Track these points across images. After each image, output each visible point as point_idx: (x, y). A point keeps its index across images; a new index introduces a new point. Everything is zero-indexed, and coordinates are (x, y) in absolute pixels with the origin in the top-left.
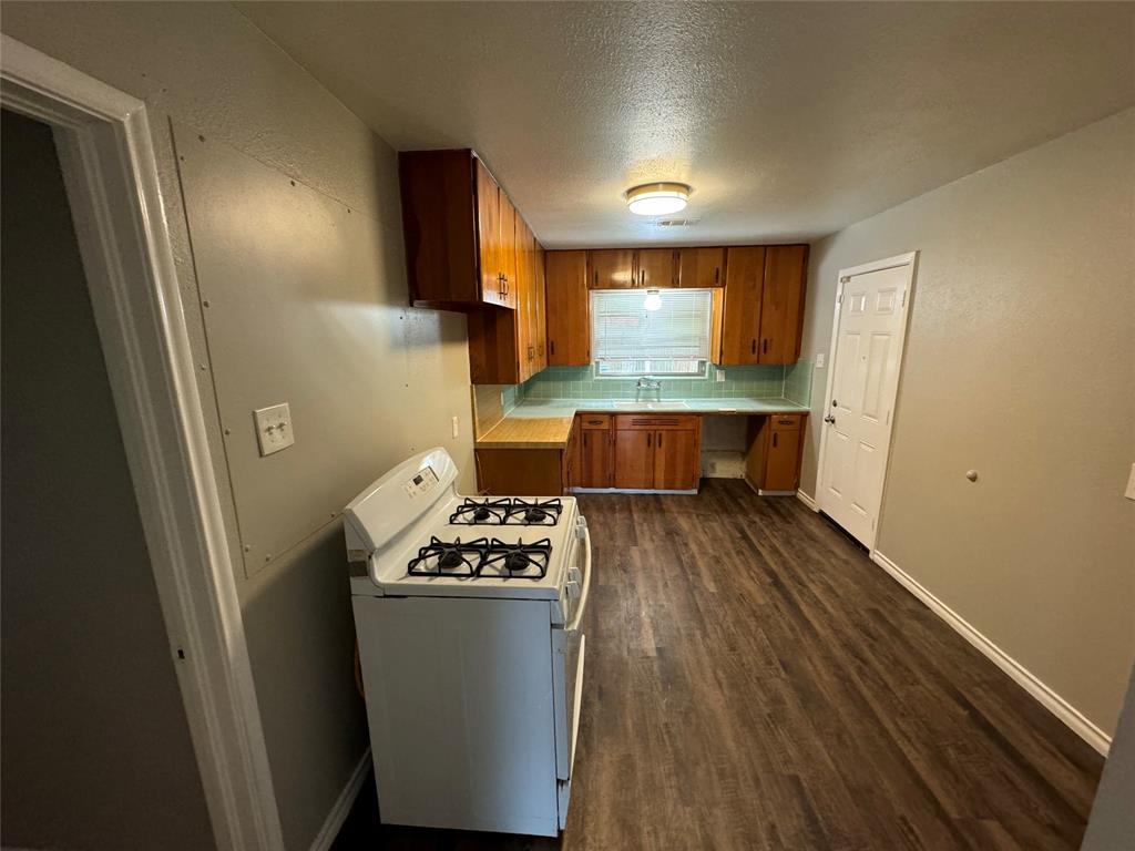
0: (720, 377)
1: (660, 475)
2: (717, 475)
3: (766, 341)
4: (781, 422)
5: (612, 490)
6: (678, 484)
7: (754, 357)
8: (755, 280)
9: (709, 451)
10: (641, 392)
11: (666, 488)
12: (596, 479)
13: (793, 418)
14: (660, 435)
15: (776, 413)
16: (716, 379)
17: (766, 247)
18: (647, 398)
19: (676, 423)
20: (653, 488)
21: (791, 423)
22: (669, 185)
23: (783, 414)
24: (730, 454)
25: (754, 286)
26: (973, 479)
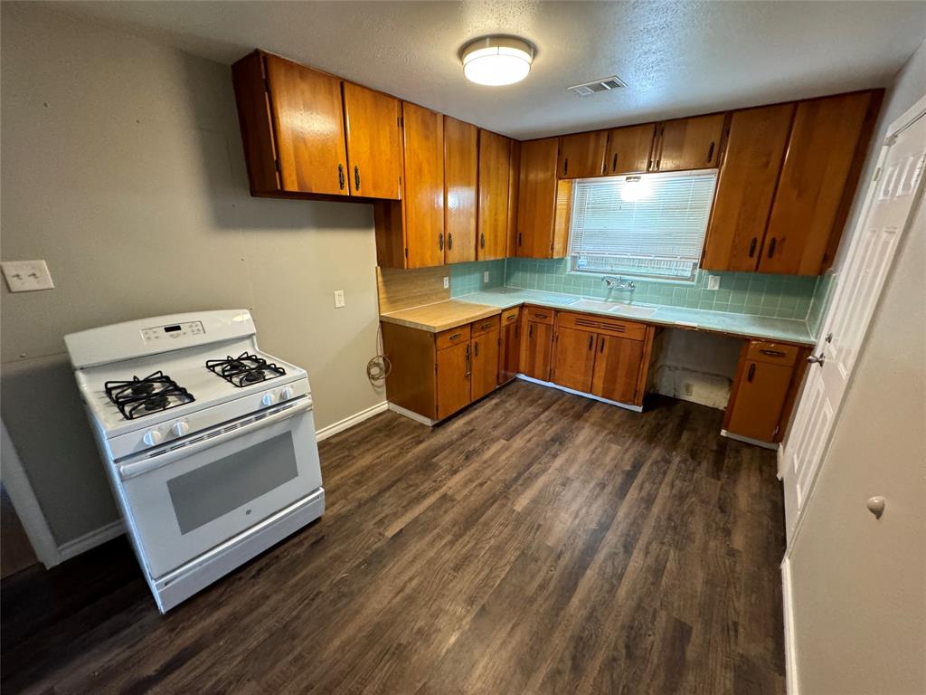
0: (713, 284)
1: (599, 383)
2: (693, 398)
3: (774, 240)
4: (764, 352)
5: (550, 384)
6: (618, 394)
7: (754, 261)
8: (769, 154)
9: (684, 369)
10: (613, 292)
11: (603, 397)
12: (538, 371)
13: (785, 350)
14: (603, 340)
15: (757, 339)
16: (706, 286)
17: (796, 104)
18: (618, 300)
19: (621, 329)
20: (591, 392)
21: (782, 355)
22: (500, 39)
23: (769, 341)
24: (713, 378)
25: (766, 164)
26: (878, 512)
